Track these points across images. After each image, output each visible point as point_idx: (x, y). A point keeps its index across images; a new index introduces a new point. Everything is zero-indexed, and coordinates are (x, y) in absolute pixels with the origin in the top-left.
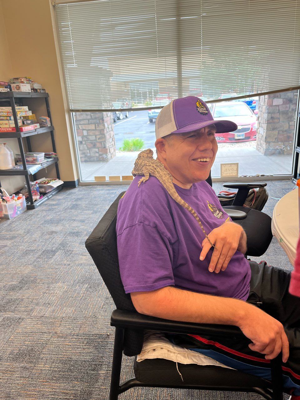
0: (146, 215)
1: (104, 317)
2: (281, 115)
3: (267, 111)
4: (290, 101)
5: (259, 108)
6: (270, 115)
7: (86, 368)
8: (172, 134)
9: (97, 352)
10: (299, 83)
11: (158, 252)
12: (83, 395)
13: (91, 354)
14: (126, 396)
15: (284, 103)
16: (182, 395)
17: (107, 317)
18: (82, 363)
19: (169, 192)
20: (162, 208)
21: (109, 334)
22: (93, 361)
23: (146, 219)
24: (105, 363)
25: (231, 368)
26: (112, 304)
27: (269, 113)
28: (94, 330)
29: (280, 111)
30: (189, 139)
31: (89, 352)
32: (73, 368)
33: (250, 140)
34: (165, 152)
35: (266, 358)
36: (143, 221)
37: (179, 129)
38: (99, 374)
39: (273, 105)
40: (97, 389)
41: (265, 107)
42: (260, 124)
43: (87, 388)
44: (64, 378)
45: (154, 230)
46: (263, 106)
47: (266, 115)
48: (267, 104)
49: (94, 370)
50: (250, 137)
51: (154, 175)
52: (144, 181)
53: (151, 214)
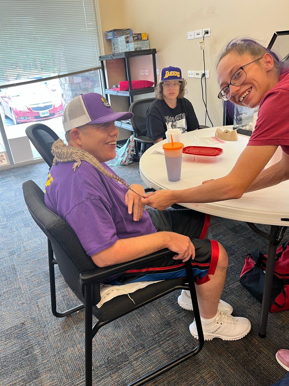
0: (90, 192)
1: (8, 312)
2: (83, 91)
3: (70, 89)
4: (88, 78)
5: (61, 86)
6: (74, 92)
7: (20, 357)
8: (87, 124)
9: (21, 341)
10: (97, 64)
11: (105, 217)
12: (31, 376)
13: (16, 345)
14: (69, 356)
15: (83, 81)
16: (112, 330)
17: (11, 310)
18: (12, 355)
19: (101, 171)
20: (99, 184)
21: (23, 322)
22: (23, 349)
23: (91, 194)
24: (34, 344)
25: (161, 281)
26: (10, 298)
27: (72, 90)
28: (5, 326)
29: (82, 88)
30: (102, 127)
31: (13, 344)
32: (6, 363)
33: (55, 116)
34: (80, 139)
35: (184, 261)
36: (89, 197)
37: (94, 120)
38: (35, 354)
39: (74, 83)
40: (40, 365)
41: (68, 85)
42: (66, 101)
43: (31, 369)
44: (3, 375)
45: (100, 202)
46: (65, 84)
47: (71, 92)
48: (69, 82)
49: (28, 354)
50: (54, 113)
51: (84, 160)
52: (79, 166)
53: (94, 190)
